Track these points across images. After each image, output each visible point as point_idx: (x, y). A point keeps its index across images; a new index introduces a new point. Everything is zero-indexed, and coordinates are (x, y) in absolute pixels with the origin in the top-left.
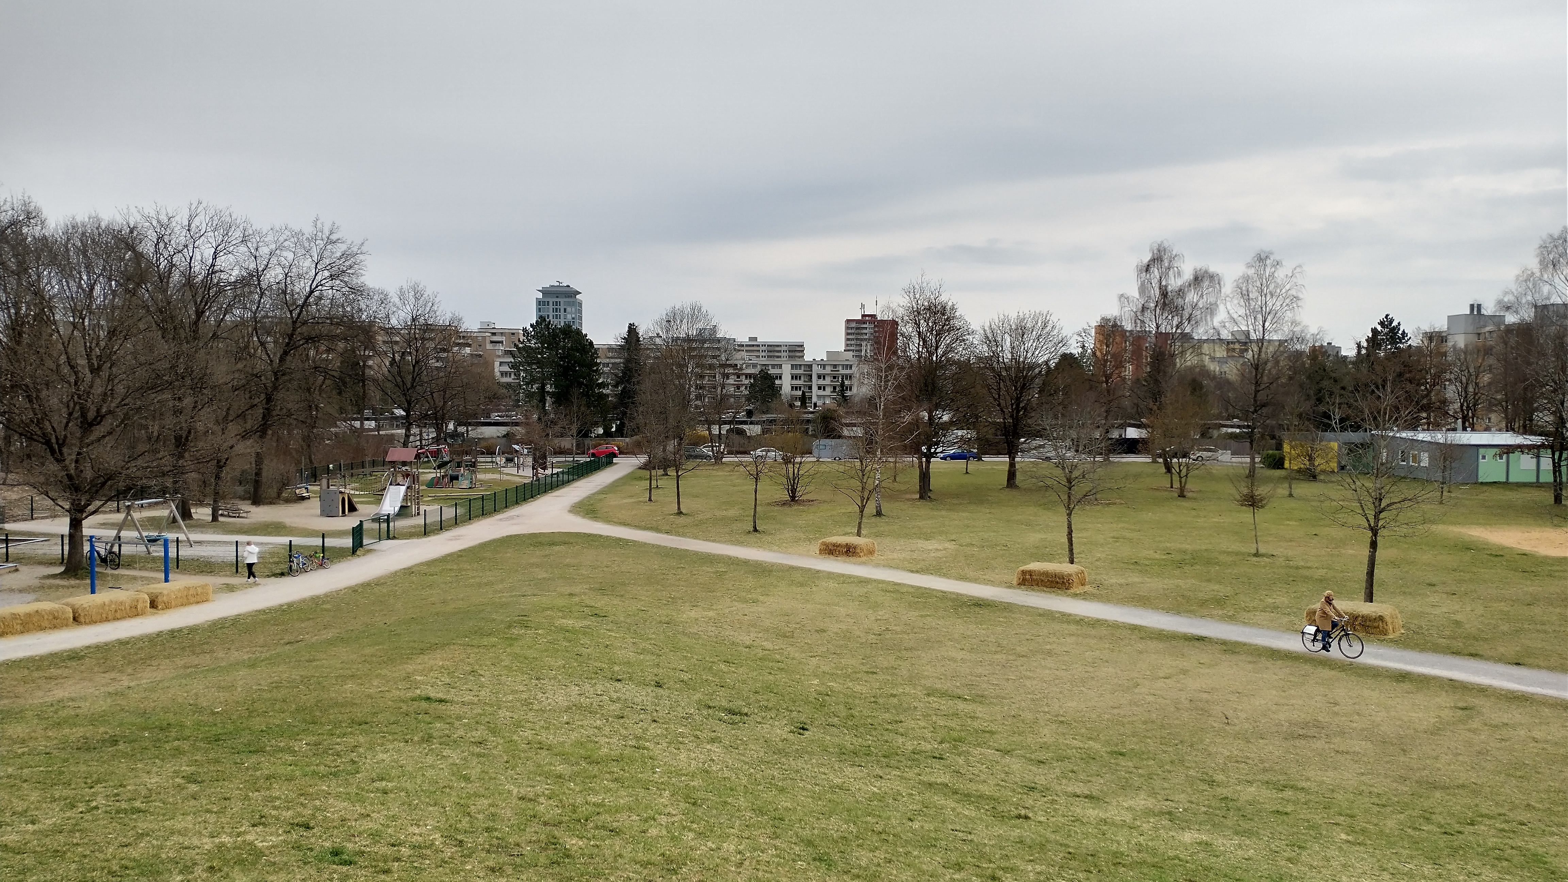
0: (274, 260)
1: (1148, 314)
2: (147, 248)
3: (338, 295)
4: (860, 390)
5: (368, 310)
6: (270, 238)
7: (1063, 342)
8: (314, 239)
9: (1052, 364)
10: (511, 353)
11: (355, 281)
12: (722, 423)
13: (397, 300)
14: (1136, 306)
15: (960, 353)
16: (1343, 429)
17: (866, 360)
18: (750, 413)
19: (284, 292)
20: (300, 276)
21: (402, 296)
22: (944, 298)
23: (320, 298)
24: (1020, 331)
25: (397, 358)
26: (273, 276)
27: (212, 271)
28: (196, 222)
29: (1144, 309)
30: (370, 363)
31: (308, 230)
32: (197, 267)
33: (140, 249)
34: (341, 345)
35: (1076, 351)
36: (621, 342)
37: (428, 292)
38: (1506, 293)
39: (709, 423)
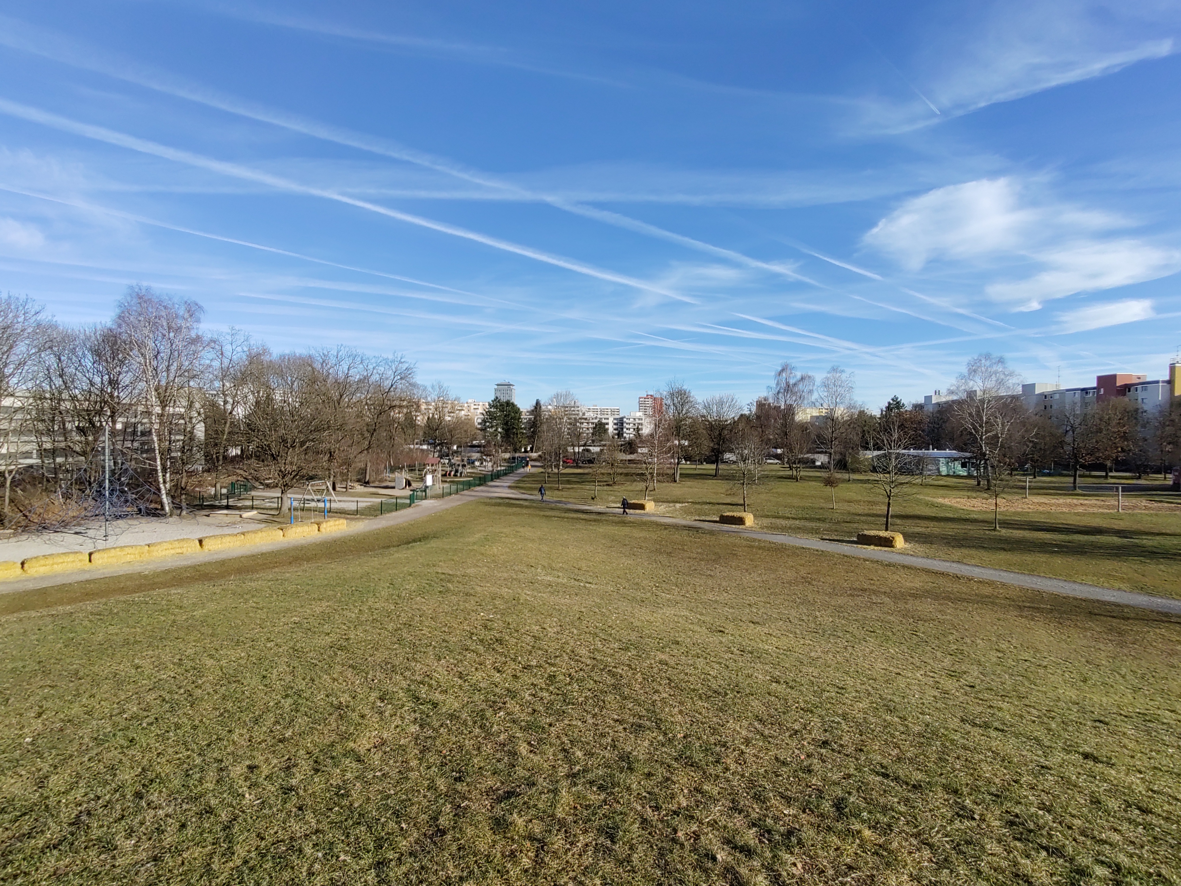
0: (375, 371)
1: (780, 395)
2: (317, 366)
3: (404, 387)
4: (646, 430)
5: (417, 393)
6: (373, 360)
7: (741, 408)
8: (393, 361)
9: (736, 419)
10: (483, 414)
11: (412, 381)
12: (579, 446)
13: (430, 389)
14: (775, 391)
15: (693, 413)
16: (874, 450)
17: (649, 416)
18: (593, 441)
19: (380, 386)
20: (387, 379)
21: (433, 387)
22: (685, 387)
23: (396, 388)
24: (721, 403)
25: (431, 415)
26: (375, 377)
27: (347, 376)
28: (340, 354)
29: (779, 392)
30: (419, 418)
31: (391, 357)
32: (340, 374)
33: (315, 366)
34: (405, 410)
35: (746, 412)
36: (533, 408)
37: (445, 385)
38: (952, 386)
39: (573, 446)
